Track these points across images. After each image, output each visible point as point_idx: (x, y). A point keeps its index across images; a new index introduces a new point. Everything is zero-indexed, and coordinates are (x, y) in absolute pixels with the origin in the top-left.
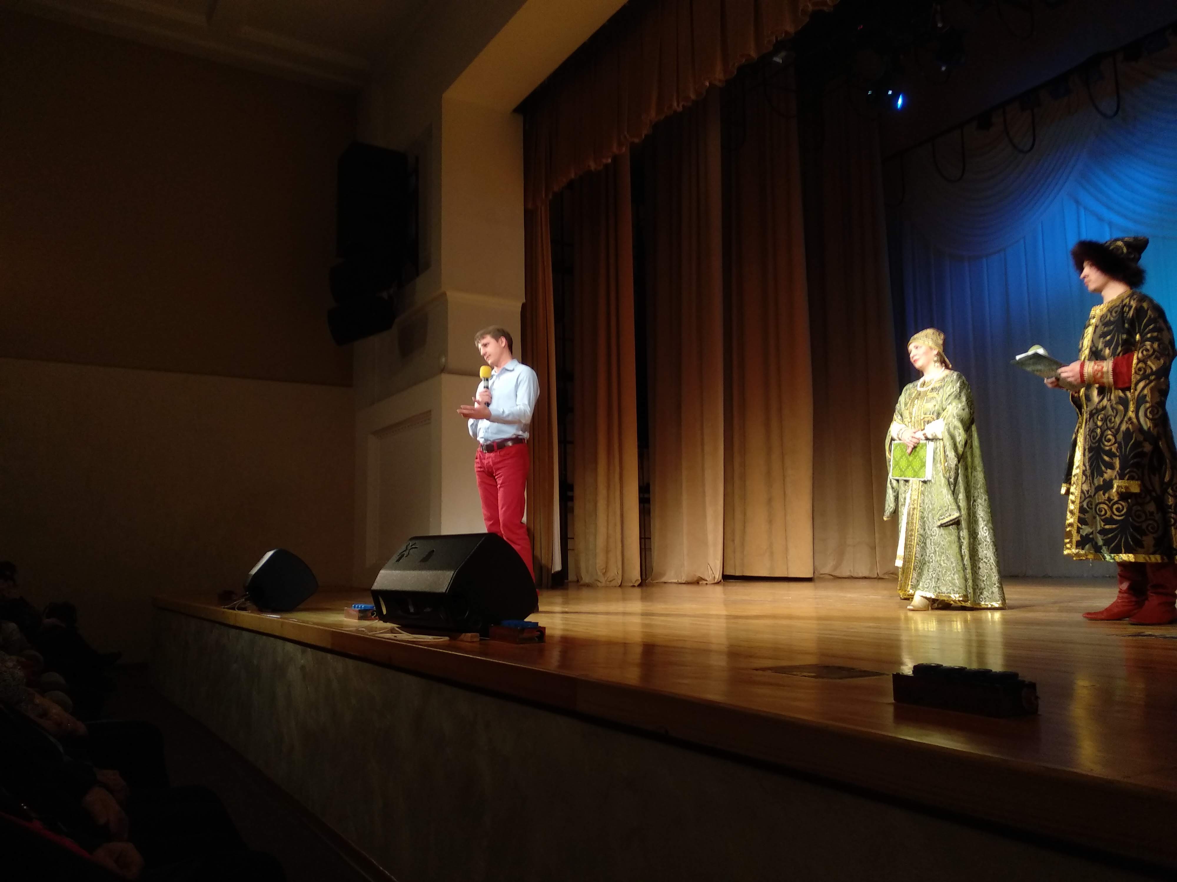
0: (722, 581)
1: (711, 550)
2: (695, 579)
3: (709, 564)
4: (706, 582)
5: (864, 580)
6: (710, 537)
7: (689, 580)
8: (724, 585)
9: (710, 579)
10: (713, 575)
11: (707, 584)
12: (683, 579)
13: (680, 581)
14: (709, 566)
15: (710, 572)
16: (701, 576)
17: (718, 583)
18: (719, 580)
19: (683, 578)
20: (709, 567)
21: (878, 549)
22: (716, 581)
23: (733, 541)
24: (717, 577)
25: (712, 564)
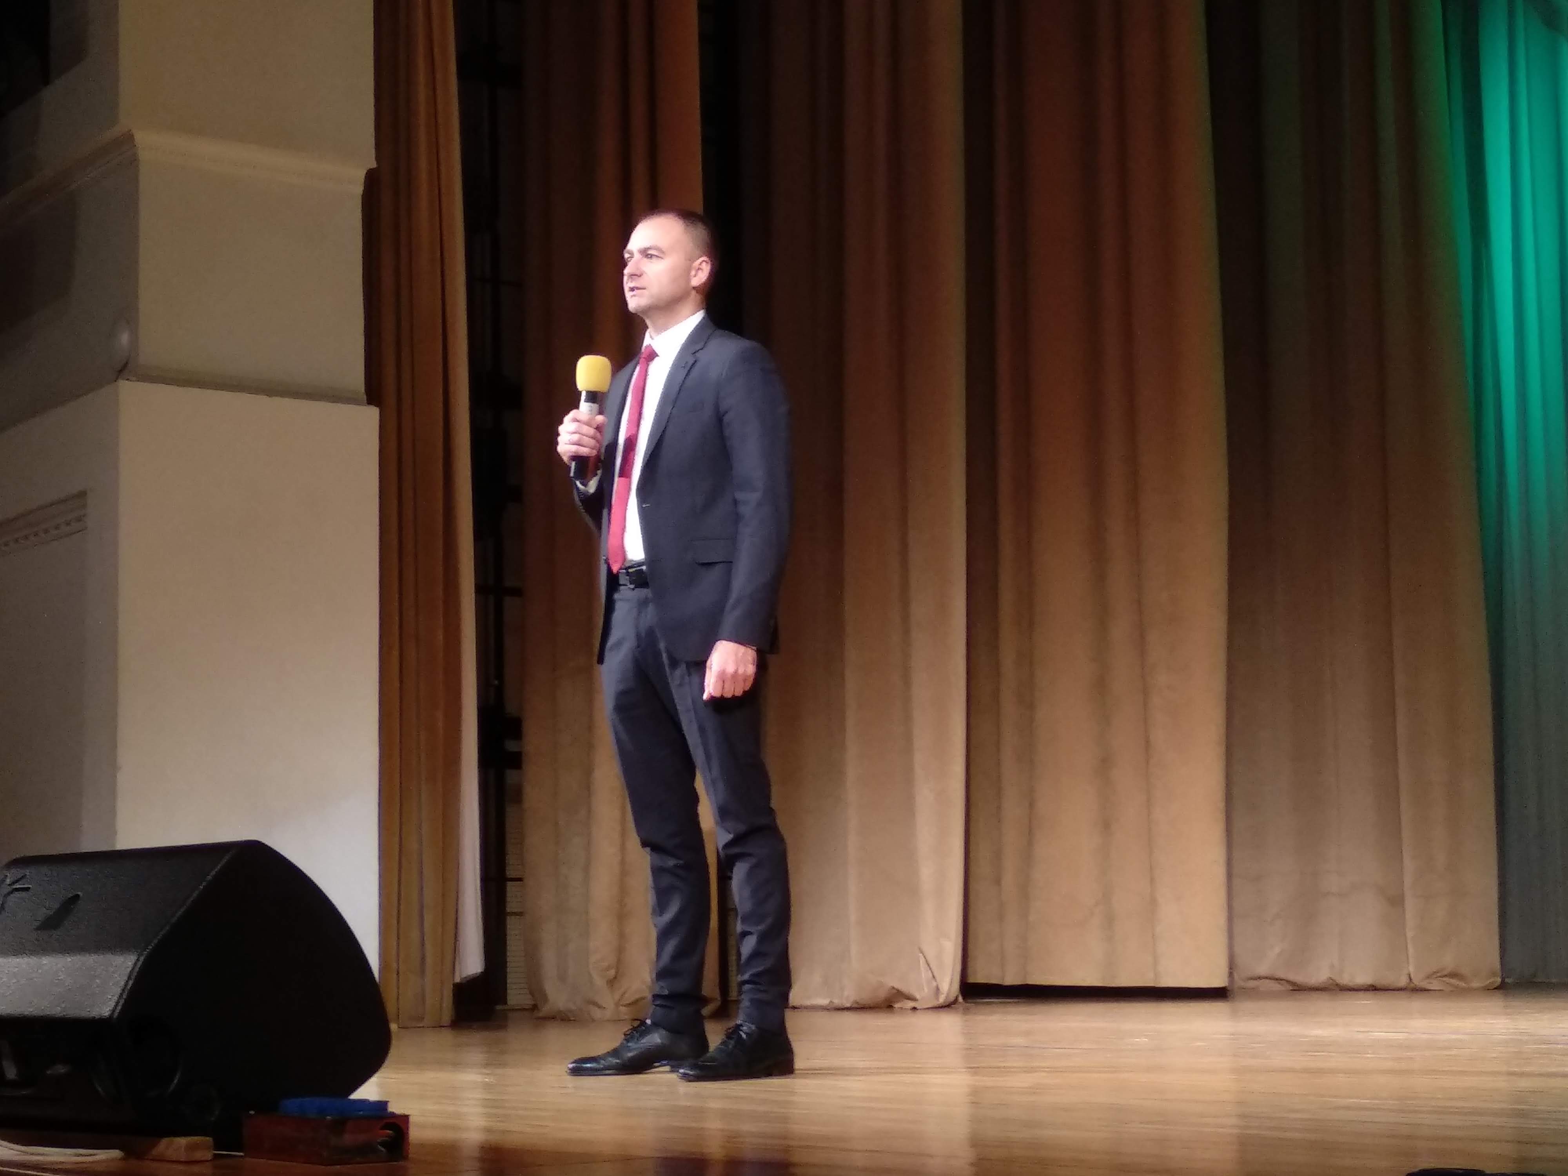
0: (960, 999)
1: (928, 907)
2: (882, 994)
3: (922, 952)
4: (911, 1004)
5: (1369, 994)
6: (926, 872)
7: (865, 997)
8: (966, 1011)
9: (923, 993)
10: (934, 984)
11: (914, 1009)
12: (848, 997)
13: (837, 1002)
14: (921, 955)
15: (925, 974)
16: (898, 985)
17: (948, 1006)
18: (952, 999)
19: (846, 993)
20: (922, 960)
21: (1411, 905)
22: (942, 1000)
23: (998, 881)
24: (945, 987)
25: (930, 953)
